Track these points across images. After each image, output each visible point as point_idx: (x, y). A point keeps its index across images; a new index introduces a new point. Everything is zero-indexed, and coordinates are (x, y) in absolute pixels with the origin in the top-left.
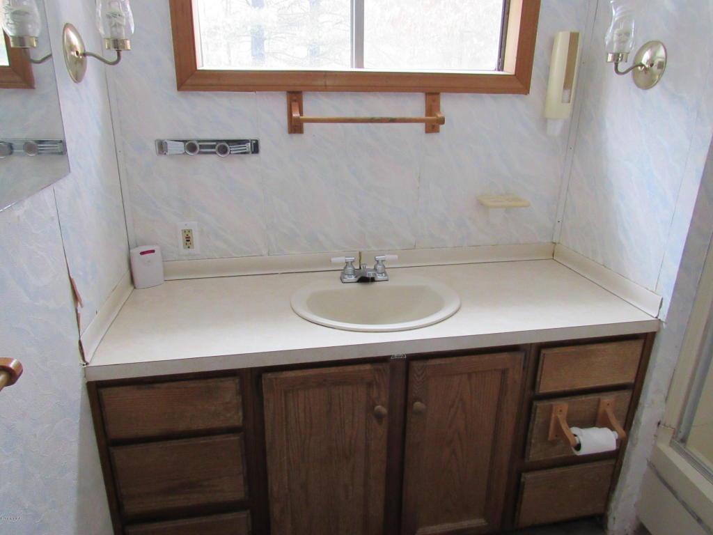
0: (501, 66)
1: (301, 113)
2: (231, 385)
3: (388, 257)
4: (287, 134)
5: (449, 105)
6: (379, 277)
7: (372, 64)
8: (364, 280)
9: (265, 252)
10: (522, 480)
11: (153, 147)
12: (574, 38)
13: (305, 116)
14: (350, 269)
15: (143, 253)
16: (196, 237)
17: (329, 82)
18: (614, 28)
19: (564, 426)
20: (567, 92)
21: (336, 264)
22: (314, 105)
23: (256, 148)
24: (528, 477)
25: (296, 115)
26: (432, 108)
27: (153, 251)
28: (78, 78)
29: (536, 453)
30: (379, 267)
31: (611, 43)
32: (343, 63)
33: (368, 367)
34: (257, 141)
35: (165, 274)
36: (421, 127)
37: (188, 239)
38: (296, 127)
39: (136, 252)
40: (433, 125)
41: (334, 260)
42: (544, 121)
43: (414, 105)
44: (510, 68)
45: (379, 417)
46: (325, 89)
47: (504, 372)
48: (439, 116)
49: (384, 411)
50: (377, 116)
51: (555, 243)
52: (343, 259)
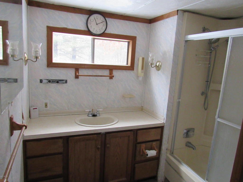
0: (127, 64)
1: (78, 74)
2: (61, 141)
3: (100, 110)
4: (75, 79)
5: (115, 73)
6: (98, 115)
7: (97, 62)
8: (94, 116)
9: (67, 109)
10: (135, 166)
11: (39, 81)
12: (143, 59)
13: (80, 74)
14: (90, 113)
15: (33, 109)
16: (48, 105)
17: (86, 66)
18: (150, 58)
19: (144, 150)
20: (142, 70)
21: (87, 112)
22: (82, 72)
23: (66, 82)
24: (136, 165)
25: (77, 74)
26: (111, 73)
27: (36, 108)
28: (26, 65)
29: (138, 158)
30: (98, 112)
31: (150, 61)
32: (88, 62)
33: (96, 135)
34: (67, 80)
35: (39, 115)
36: (108, 78)
37: (46, 105)
38: (77, 77)
39: (32, 109)
40: (111, 77)
41: (86, 111)
42: (138, 77)
43: (106, 72)
44: (129, 64)
45: (98, 149)
46: (85, 68)
47: (129, 137)
48: (113, 75)
49: (100, 147)
50: (97, 75)
51: (142, 107)
52: (88, 110)
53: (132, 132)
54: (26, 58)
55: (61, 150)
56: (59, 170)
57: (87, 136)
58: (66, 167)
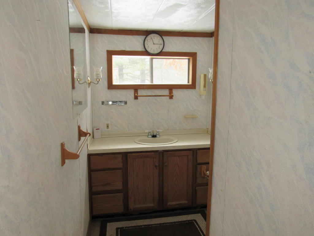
0: (188, 82)
1: (137, 94)
2: (120, 156)
3: (160, 131)
4: (134, 100)
5: (175, 92)
6: (158, 136)
7: (156, 82)
8: (154, 136)
9: (127, 130)
10: (196, 189)
11: (101, 103)
12: (205, 76)
13: (139, 95)
14: (150, 134)
15: (96, 129)
16: (110, 127)
17: (144, 87)
18: (211, 74)
19: (205, 171)
20: (205, 88)
21: (146, 133)
22: (141, 92)
23: (126, 103)
24: (197, 188)
25: (136, 95)
26: (171, 92)
27: (99, 129)
28: (89, 87)
29: (199, 181)
30: (158, 133)
31: (210, 77)
32: (148, 82)
33: (153, 153)
34: (126, 102)
35: (101, 135)
36: (168, 97)
37: (108, 126)
38: (136, 98)
39: (95, 129)
40: (171, 97)
41: (146, 131)
42: (200, 95)
43: (166, 92)
44: (190, 83)
45: (156, 166)
46: (143, 88)
47: (188, 156)
48: (172, 94)
49: (157, 165)
50: (156, 95)
51: (208, 129)
52: (148, 131)
53: (191, 152)
54: (89, 81)
55: (121, 166)
56: (119, 185)
57: (145, 153)
58: (125, 182)
